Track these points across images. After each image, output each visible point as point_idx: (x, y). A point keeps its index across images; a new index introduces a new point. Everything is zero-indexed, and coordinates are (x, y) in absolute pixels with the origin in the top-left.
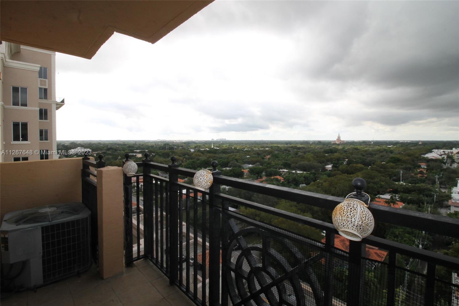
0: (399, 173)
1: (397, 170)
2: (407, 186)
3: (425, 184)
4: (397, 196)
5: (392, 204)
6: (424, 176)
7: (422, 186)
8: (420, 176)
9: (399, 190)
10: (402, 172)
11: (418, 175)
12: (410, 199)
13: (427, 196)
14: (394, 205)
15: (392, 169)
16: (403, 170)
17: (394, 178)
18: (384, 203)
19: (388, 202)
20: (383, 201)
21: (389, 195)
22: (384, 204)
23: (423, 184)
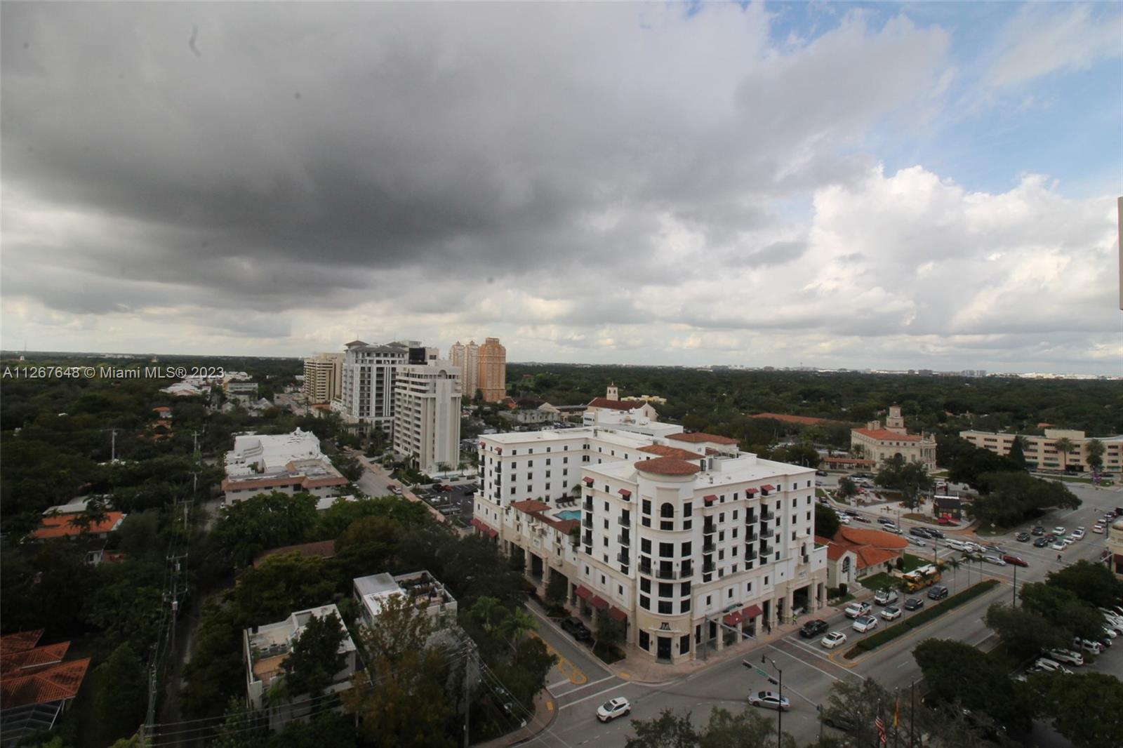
0: (107, 437)
1: (101, 431)
2: (133, 467)
3: (172, 456)
4: (107, 498)
5: (93, 523)
6: (167, 437)
7: (166, 461)
8: (158, 439)
9: (110, 481)
10: (115, 434)
11: (153, 436)
12: (139, 497)
13: (177, 481)
14: (98, 523)
15: (88, 431)
16: (117, 429)
17: (96, 451)
18: (69, 527)
19: (80, 520)
20: (68, 521)
21: (84, 502)
22: (71, 528)
23: (168, 457)
